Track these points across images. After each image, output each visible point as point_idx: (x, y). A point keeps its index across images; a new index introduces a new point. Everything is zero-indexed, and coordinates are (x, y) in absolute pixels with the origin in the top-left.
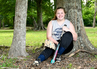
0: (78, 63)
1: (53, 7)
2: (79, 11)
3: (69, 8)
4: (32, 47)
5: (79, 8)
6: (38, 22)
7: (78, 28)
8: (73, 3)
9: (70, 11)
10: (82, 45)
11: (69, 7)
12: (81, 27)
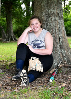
0: (62, 80)
1: (25, 13)
2: (60, 19)
3: (48, 16)
4: (4, 61)
5: (60, 15)
6: (8, 31)
7: (59, 38)
8: (54, 9)
9: (50, 19)
10: (65, 59)
11: (48, 14)
12: (63, 37)
